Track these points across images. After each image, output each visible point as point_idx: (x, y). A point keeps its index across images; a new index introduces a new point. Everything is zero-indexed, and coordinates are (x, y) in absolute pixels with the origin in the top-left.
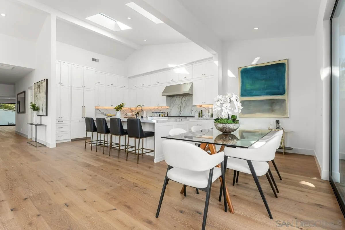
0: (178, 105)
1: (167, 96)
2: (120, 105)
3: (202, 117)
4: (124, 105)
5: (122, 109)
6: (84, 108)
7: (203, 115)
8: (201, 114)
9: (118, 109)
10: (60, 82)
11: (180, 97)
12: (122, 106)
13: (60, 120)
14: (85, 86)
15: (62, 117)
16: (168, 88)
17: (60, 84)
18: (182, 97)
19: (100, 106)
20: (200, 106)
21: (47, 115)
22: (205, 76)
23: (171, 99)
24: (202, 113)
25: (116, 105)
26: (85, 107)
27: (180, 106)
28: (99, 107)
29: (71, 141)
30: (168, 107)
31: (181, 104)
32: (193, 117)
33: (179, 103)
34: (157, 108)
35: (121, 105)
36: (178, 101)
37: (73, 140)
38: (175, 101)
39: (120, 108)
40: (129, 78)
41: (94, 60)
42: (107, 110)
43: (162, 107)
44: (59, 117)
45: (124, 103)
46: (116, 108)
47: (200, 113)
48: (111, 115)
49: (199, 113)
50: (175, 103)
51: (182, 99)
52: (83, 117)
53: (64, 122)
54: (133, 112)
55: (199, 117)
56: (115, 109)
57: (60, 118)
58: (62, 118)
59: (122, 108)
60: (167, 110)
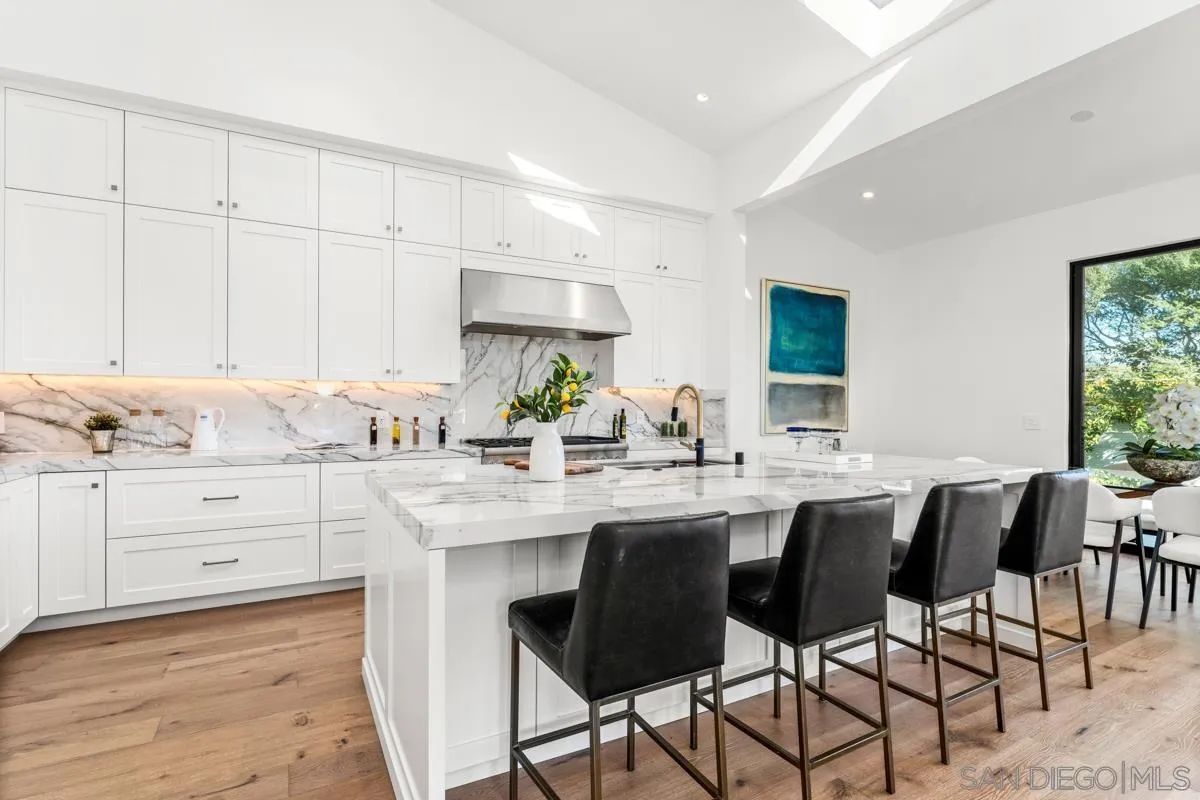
3: (624, 437)
8: (622, 427)
11: (511, 342)
18: (526, 340)
20: (614, 393)
22: (664, 274)
24: (623, 420)
27: (511, 383)
36: (500, 358)
50: (479, 370)
51: (523, 351)
60: (430, 406)
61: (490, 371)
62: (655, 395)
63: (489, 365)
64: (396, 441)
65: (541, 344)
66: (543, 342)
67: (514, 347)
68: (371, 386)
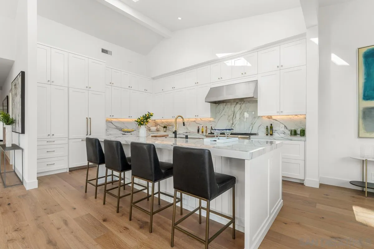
0: (229, 116)
1: (212, 102)
2: (146, 115)
3: (271, 135)
4: (152, 116)
5: (148, 122)
6: (89, 120)
7: (273, 131)
8: (270, 131)
9: (142, 123)
10: (50, 80)
11: (231, 105)
12: (148, 118)
13: (50, 139)
14: (90, 88)
15: (53, 135)
16: (213, 91)
17: (49, 83)
18: (235, 103)
19: (113, 117)
20: (269, 118)
21: (23, 132)
22: (281, 68)
23: (216, 107)
24: (271, 128)
25: (140, 115)
26: (90, 118)
27: (232, 116)
28: (112, 119)
29: (68, 171)
30: (212, 119)
31: (233, 115)
32: (256, 134)
33: (231, 113)
34: (194, 120)
35: (148, 115)
36: (228, 110)
37: (72, 170)
38: (223, 110)
39: (144, 120)
40: (154, 79)
41: (104, 51)
42: (123, 123)
43: (202, 119)
44: (49, 135)
45: (151, 112)
46: (139, 120)
47: (269, 128)
48: (129, 130)
49: (267, 128)
50: (223, 114)
51: (235, 107)
52: (87, 135)
53: (55, 142)
54: (158, 126)
55: (267, 135)
56: (137, 121)
57: (49, 137)
58: (54, 137)
59: (148, 120)
60: (211, 123)
61: (225, 114)
62: (290, 118)
63: (225, 112)
64: (203, 132)
65: (240, 104)
66: (241, 103)
67: (232, 106)
68: (200, 119)
